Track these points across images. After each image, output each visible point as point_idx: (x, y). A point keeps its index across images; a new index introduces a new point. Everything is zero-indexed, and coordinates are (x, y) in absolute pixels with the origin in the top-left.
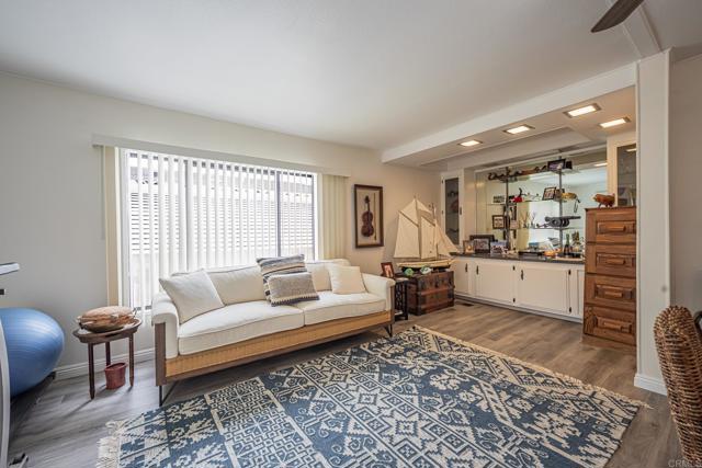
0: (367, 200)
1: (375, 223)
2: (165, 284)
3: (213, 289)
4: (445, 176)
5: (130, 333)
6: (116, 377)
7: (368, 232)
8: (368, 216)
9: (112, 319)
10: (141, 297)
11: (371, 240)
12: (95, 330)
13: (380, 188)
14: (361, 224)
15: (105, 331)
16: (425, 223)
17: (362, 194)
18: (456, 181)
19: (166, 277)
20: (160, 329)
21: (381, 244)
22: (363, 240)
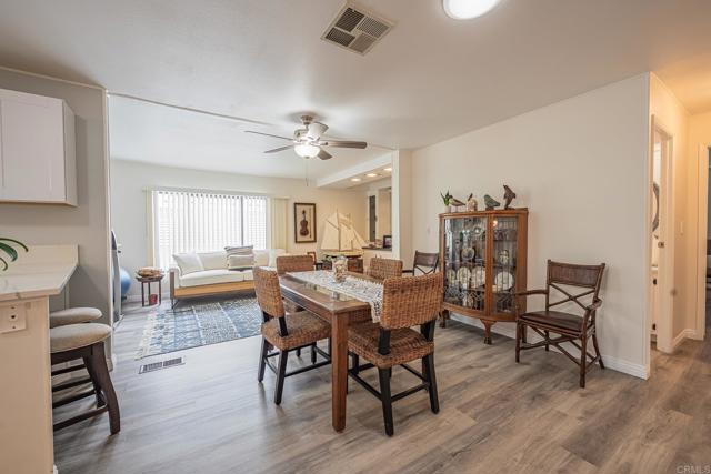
0: (304, 212)
1: (310, 227)
2: (175, 257)
3: (200, 263)
4: (370, 194)
5: (159, 279)
6: (153, 300)
7: (304, 233)
8: (304, 223)
9: (152, 271)
10: (164, 264)
11: (307, 238)
12: (144, 276)
13: (314, 205)
14: (299, 228)
15: (148, 277)
16: (344, 228)
17: (300, 209)
18: (374, 197)
19: (177, 254)
20: (172, 274)
21: (315, 241)
22: (300, 238)
